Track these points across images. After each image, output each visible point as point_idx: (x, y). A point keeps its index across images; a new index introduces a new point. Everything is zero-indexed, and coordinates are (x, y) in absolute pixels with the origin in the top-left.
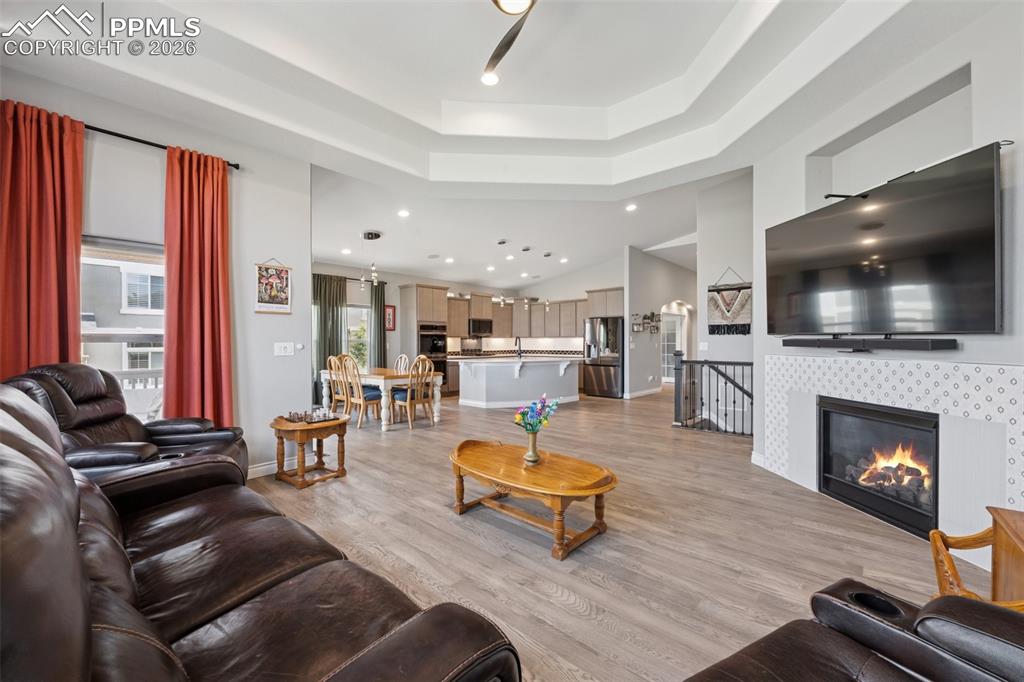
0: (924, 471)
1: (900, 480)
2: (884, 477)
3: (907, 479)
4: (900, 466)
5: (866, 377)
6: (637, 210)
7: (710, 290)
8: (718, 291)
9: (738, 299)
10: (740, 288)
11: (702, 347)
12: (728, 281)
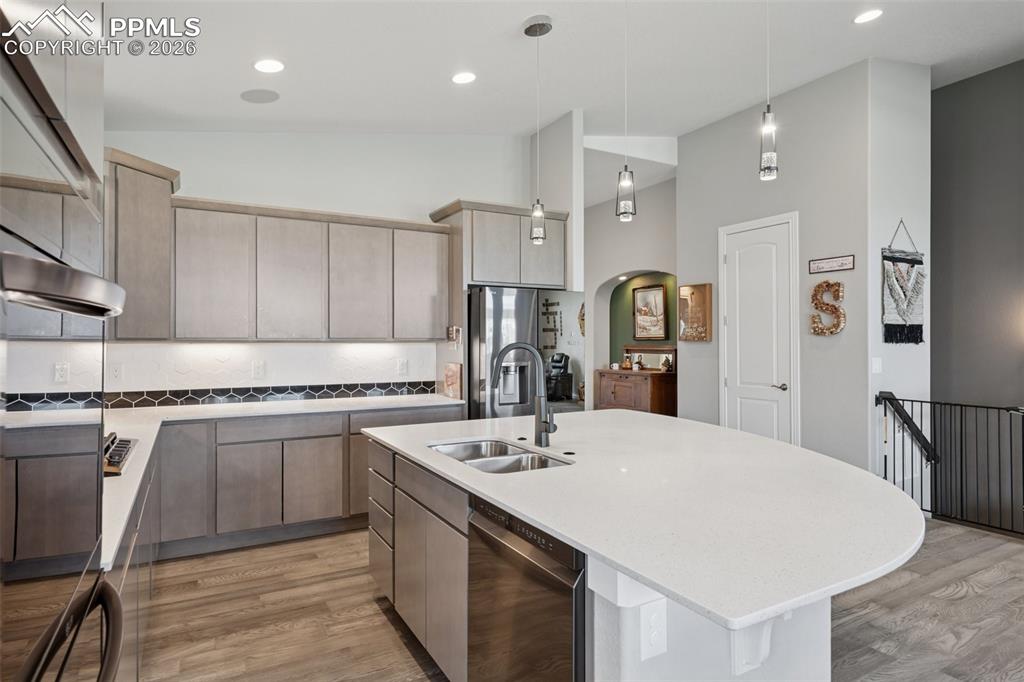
7: (885, 258)
8: (894, 260)
9: (912, 281)
10: (914, 262)
11: (875, 365)
12: (902, 245)
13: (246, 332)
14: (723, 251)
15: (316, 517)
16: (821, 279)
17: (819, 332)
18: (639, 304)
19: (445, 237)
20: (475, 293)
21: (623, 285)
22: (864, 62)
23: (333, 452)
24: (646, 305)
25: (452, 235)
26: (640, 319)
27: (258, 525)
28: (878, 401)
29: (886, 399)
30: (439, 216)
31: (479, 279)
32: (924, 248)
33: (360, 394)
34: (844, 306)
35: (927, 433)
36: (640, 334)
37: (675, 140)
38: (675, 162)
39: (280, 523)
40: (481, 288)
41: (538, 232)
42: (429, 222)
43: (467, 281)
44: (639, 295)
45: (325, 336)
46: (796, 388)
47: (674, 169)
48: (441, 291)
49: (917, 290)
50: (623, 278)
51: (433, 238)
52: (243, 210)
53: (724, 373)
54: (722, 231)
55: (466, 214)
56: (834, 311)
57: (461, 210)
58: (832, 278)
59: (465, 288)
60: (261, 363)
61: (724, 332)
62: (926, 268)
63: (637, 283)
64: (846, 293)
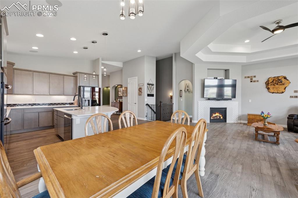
0: (221, 116)
1: (217, 117)
2: (214, 117)
3: (218, 117)
4: (217, 116)
5: (218, 104)
6: (141, 52)
7: (148, 84)
8: (149, 85)
9: (152, 88)
10: (153, 85)
11: (146, 100)
12: (151, 82)
13: (31, 93)
14: (128, 82)
15: (46, 126)
16: (140, 87)
17: (139, 95)
18: (119, 90)
19: (75, 78)
20: (80, 87)
21: (117, 87)
22: (144, 56)
23: (50, 114)
24: (120, 90)
25: (76, 77)
26: (119, 93)
27: (33, 127)
28: (146, 105)
29: (147, 105)
30: (74, 74)
31: (81, 85)
32: (155, 83)
33: (64, 105)
34: (142, 91)
35: (155, 111)
36: (119, 95)
37: (122, 63)
38: (122, 67)
39: (38, 127)
40: (81, 86)
41: (85, 79)
42: (72, 75)
43: (78, 85)
44: (119, 89)
45: (49, 94)
46: (137, 103)
47: (122, 68)
48: (74, 87)
49: (153, 89)
50: (116, 86)
51: (72, 78)
52: (30, 71)
53: (128, 102)
54: (128, 79)
55: (78, 74)
56: (141, 92)
57: (77, 73)
58: (141, 87)
59: (78, 86)
60: (35, 99)
61: (128, 95)
62: (155, 86)
63: (119, 86)
64: (143, 89)
